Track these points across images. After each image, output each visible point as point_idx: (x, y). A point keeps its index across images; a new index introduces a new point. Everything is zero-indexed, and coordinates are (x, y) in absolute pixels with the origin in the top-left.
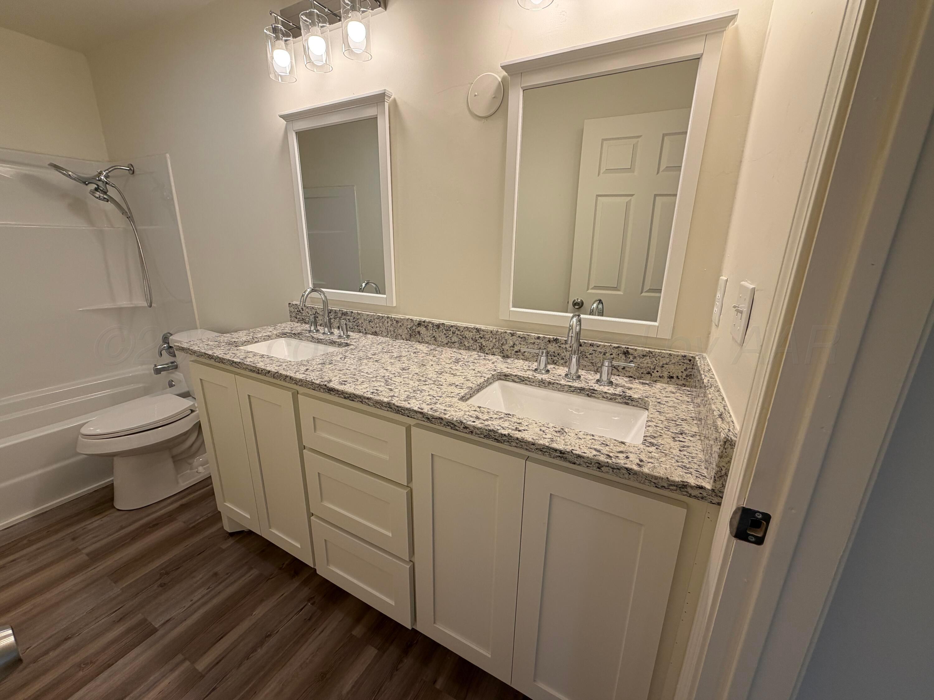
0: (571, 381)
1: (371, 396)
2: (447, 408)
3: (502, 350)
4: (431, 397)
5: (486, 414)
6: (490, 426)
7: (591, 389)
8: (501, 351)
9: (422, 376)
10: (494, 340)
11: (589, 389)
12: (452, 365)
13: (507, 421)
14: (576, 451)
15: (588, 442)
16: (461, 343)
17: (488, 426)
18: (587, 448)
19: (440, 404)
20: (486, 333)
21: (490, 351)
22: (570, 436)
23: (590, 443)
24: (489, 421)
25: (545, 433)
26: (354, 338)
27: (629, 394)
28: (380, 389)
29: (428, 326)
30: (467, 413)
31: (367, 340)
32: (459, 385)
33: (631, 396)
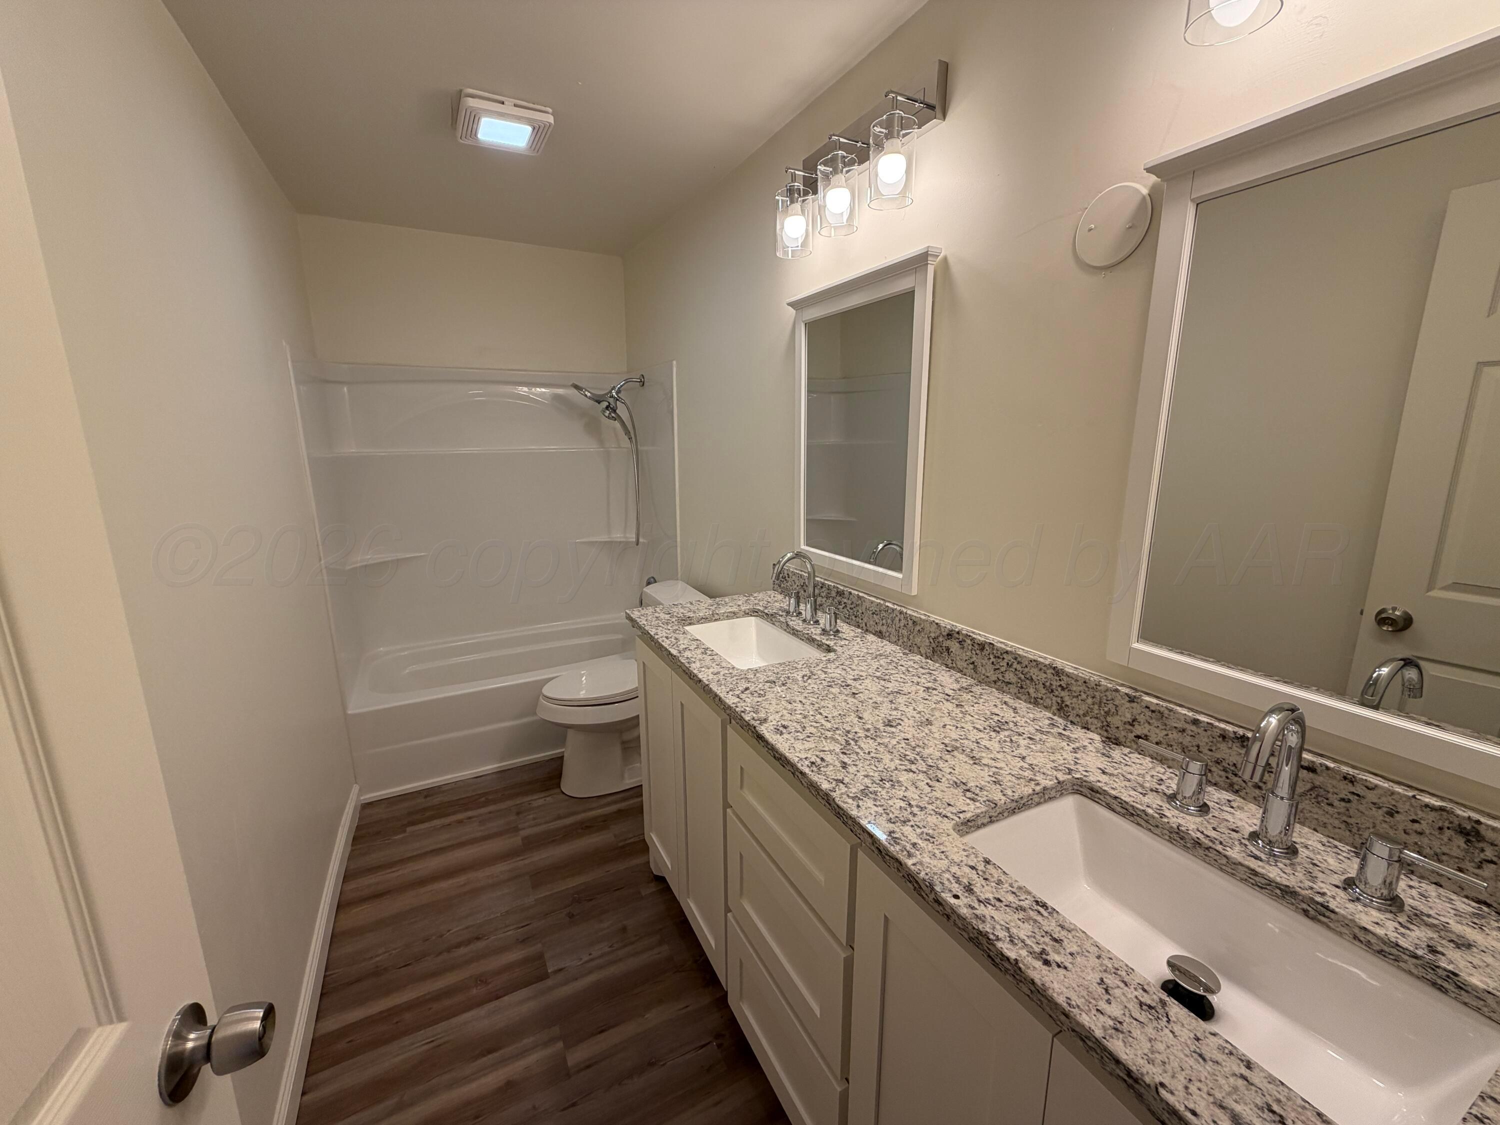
0: (1263, 856)
1: (807, 770)
2: (920, 842)
3: (1105, 723)
4: (903, 804)
5: (993, 884)
6: (984, 922)
7: (1318, 903)
8: (1103, 727)
9: (914, 749)
10: (1090, 701)
11: (1312, 899)
12: (982, 735)
13: (1031, 922)
14: (1172, 1093)
15: (1222, 1081)
16: (1022, 687)
17: (980, 919)
18: (1211, 1099)
19: (912, 826)
20: (1073, 682)
21: (1078, 719)
22: (1175, 1036)
23: (1226, 1087)
24: (990, 907)
25: (1107, 997)
26: (844, 637)
27: (1451, 962)
28: (828, 758)
29: (965, 641)
30: (954, 869)
31: (862, 645)
32: (973, 789)
33: (1456, 975)
